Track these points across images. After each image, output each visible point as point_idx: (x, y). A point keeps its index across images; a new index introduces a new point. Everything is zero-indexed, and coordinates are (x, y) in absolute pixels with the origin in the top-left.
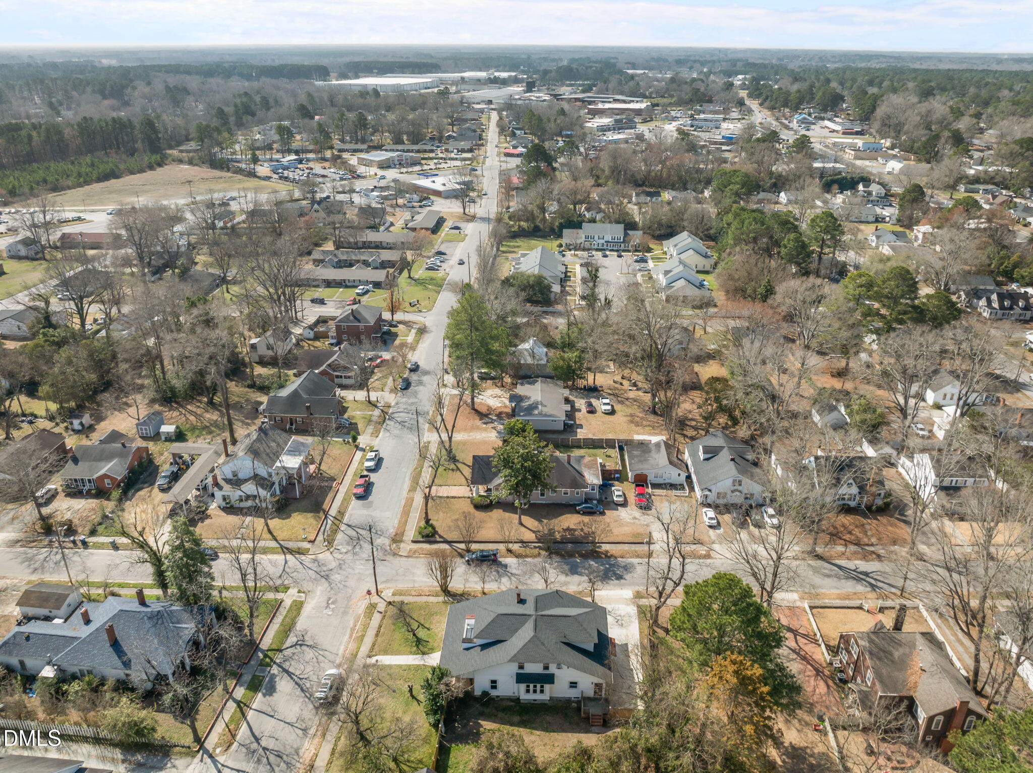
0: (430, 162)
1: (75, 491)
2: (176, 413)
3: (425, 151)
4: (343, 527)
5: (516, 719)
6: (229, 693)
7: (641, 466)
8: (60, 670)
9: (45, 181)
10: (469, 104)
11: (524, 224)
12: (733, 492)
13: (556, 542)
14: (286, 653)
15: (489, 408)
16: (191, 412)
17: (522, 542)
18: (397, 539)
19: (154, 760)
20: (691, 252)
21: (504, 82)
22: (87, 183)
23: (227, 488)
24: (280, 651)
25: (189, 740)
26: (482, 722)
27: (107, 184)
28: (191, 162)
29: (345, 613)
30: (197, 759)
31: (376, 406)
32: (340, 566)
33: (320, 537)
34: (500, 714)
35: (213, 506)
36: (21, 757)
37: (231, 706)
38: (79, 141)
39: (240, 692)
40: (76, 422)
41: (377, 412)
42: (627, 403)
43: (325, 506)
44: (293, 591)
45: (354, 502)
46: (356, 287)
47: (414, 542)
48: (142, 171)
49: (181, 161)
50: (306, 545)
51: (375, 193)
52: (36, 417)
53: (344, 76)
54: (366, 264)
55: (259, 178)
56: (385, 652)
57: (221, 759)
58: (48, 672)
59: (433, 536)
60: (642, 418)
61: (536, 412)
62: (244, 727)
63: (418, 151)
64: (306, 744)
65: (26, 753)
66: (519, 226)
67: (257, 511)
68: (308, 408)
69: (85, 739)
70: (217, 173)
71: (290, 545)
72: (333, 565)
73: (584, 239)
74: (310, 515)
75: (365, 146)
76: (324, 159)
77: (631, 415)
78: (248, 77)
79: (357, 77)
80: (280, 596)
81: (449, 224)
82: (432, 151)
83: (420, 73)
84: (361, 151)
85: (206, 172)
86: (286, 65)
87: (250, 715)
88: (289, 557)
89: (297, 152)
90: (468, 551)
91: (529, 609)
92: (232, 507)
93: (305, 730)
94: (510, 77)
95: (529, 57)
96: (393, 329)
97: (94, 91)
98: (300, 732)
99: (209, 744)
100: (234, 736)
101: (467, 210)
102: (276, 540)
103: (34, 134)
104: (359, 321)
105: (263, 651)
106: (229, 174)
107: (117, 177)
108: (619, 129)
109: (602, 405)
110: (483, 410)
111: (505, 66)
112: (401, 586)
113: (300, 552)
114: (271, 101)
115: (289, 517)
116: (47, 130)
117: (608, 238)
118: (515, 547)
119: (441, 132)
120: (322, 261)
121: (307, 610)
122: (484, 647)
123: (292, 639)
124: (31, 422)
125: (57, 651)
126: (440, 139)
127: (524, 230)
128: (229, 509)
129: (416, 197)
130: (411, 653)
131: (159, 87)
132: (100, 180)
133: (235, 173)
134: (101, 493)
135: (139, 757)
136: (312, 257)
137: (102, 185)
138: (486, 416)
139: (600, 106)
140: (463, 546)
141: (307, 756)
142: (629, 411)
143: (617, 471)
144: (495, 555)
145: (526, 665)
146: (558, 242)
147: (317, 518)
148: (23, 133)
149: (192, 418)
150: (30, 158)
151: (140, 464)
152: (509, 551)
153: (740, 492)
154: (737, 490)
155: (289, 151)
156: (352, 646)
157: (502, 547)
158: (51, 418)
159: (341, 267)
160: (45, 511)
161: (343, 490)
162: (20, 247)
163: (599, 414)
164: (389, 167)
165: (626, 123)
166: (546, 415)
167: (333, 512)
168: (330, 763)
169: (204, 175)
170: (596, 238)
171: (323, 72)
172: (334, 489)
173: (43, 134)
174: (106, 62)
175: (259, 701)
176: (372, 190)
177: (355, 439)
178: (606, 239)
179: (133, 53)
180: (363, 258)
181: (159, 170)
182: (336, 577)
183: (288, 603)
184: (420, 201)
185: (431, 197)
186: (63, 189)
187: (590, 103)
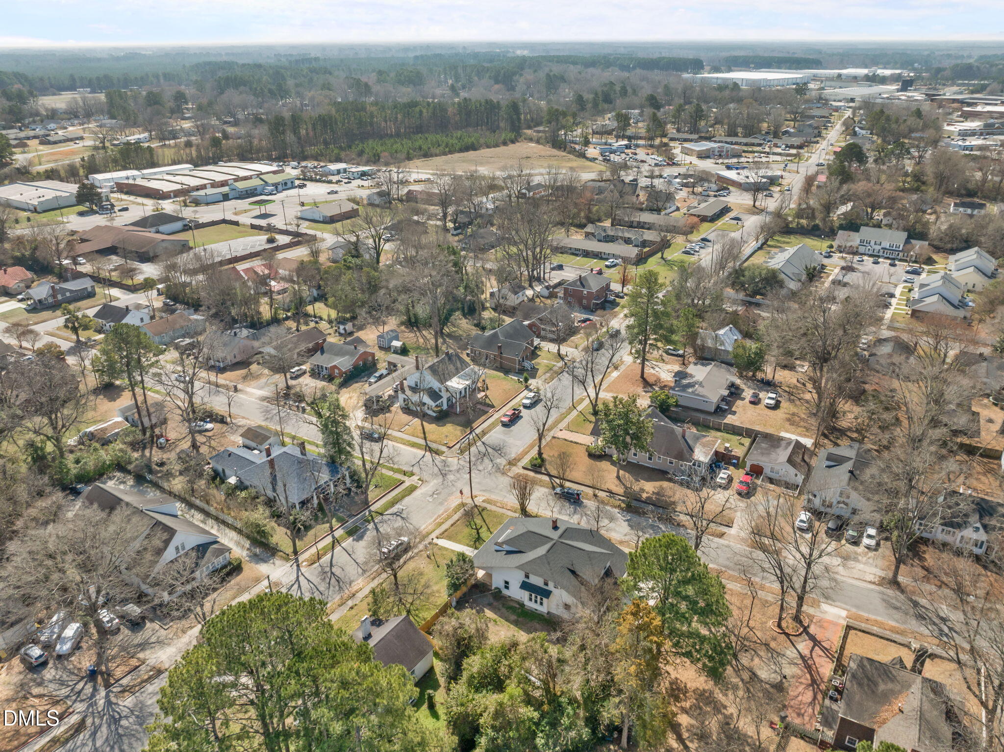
0: (751, 155)
1: (316, 373)
2: (412, 335)
3: (753, 145)
4: (479, 443)
5: (513, 617)
6: (332, 530)
7: (760, 458)
8: (240, 481)
9: (420, 148)
10: (827, 100)
11: (804, 222)
12: (839, 502)
13: (639, 500)
14: (385, 517)
15: (658, 380)
16: (424, 337)
17: (610, 492)
18: (512, 463)
19: (264, 555)
20: (972, 269)
21: (883, 80)
22: (451, 152)
23: (408, 392)
24: (382, 514)
25: (290, 550)
26: (486, 610)
27: (466, 154)
28: (538, 142)
29: (441, 504)
30: (289, 564)
31: (563, 359)
32: (458, 471)
33: (458, 446)
34: (504, 610)
35: (397, 405)
36: (198, 526)
37: (329, 539)
38: (457, 118)
39: (339, 533)
40: (342, 327)
41: (561, 364)
42: (798, 402)
43: (475, 425)
44: (415, 478)
45: (499, 428)
46: (607, 259)
47: (524, 468)
48: (496, 146)
49: (531, 140)
50: (444, 449)
51: (678, 180)
52: (321, 319)
53: (717, 70)
54: (628, 241)
55: (587, 158)
56: (449, 538)
57: (303, 570)
58: (232, 480)
59: (540, 466)
60: (802, 419)
61: (690, 390)
62: (329, 556)
63: (746, 144)
64: (360, 581)
65: (202, 525)
66: (798, 223)
67: (423, 416)
68: (500, 347)
69: (235, 529)
70: (555, 152)
71: (434, 446)
72: (455, 468)
73: (858, 242)
74: (459, 428)
75: (695, 136)
76: (652, 146)
77: (793, 414)
78: (624, 68)
79: (729, 70)
80: (405, 478)
81: (732, 214)
82: (760, 145)
83: (796, 69)
84: (691, 141)
85: (548, 150)
86: (664, 58)
87: (338, 549)
88: (428, 454)
89: (630, 138)
90: (562, 486)
91: (555, 535)
92: (408, 409)
93: (364, 571)
94: (892, 75)
95: (929, 55)
96: (618, 300)
97: (490, 77)
98: (360, 571)
99: (301, 558)
100: (319, 558)
101: (757, 204)
102: (425, 438)
103: (424, 111)
104: (584, 286)
105: (370, 512)
106: (564, 154)
107: (475, 149)
108: (988, 134)
109: (767, 397)
110: (651, 380)
111: (896, 63)
112: (493, 497)
113: (437, 452)
114: (630, 90)
115: (444, 425)
116: (435, 108)
117: (886, 244)
118: (602, 494)
119: (777, 127)
120: (593, 234)
121: (417, 493)
122: (509, 552)
123: (394, 509)
124: (317, 323)
125: (242, 468)
126: (776, 134)
127: (803, 227)
128: (407, 410)
129: (714, 187)
130: (468, 545)
131: (542, 75)
132: (461, 150)
133: (569, 153)
134: (330, 379)
135: (258, 550)
136: (586, 230)
137: (462, 154)
138: (651, 385)
139: (979, 108)
140: (558, 481)
141: (355, 588)
142: (793, 409)
143: (738, 458)
144: (578, 495)
145: (531, 576)
146: (829, 243)
147: (462, 432)
148: (417, 109)
149: (421, 340)
150: (419, 129)
151: (365, 364)
152: (595, 496)
153: (846, 504)
154: (844, 502)
155: (623, 137)
156: (430, 528)
157: (590, 491)
158: (330, 322)
159: (607, 242)
160: (291, 382)
161: (496, 416)
162: (375, 197)
163: (761, 406)
164: (708, 157)
165: (998, 128)
166: (698, 395)
167: (478, 431)
168: (366, 597)
169: (543, 153)
170: (872, 243)
171: (697, 65)
172: (489, 414)
173: (430, 110)
174: (519, 53)
175: (348, 542)
176: (676, 177)
177: (526, 380)
178: (883, 245)
179: (544, 45)
180: (627, 235)
181: (511, 146)
182: (451, 477)
183: (407, 484)
184: (717, 191)
185: (731, 188)
186: (432, 156)
187: (969, 105)
